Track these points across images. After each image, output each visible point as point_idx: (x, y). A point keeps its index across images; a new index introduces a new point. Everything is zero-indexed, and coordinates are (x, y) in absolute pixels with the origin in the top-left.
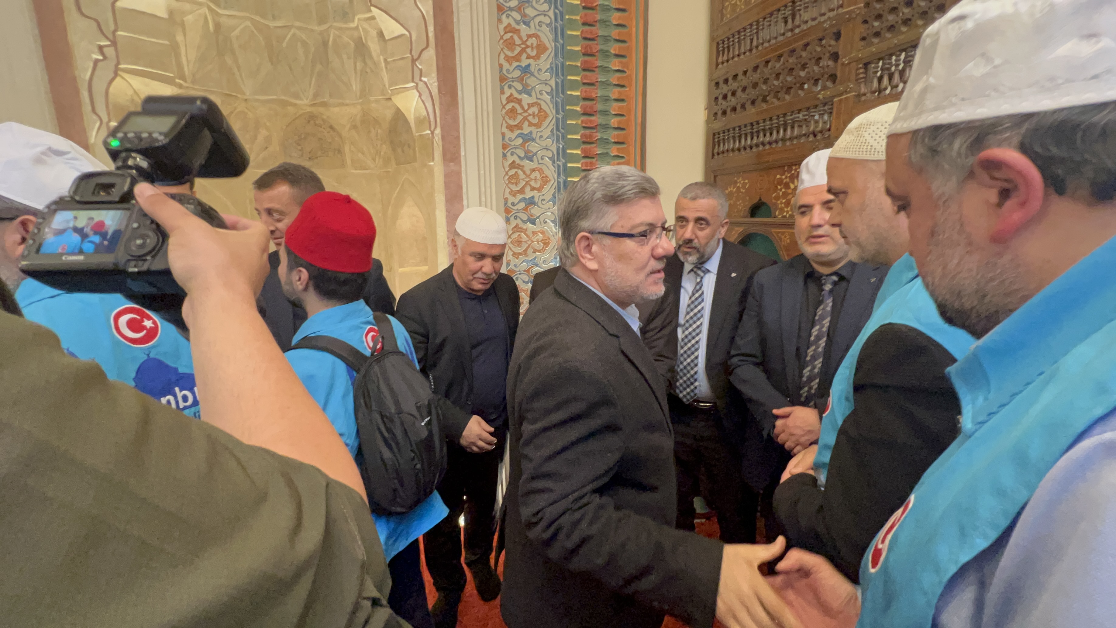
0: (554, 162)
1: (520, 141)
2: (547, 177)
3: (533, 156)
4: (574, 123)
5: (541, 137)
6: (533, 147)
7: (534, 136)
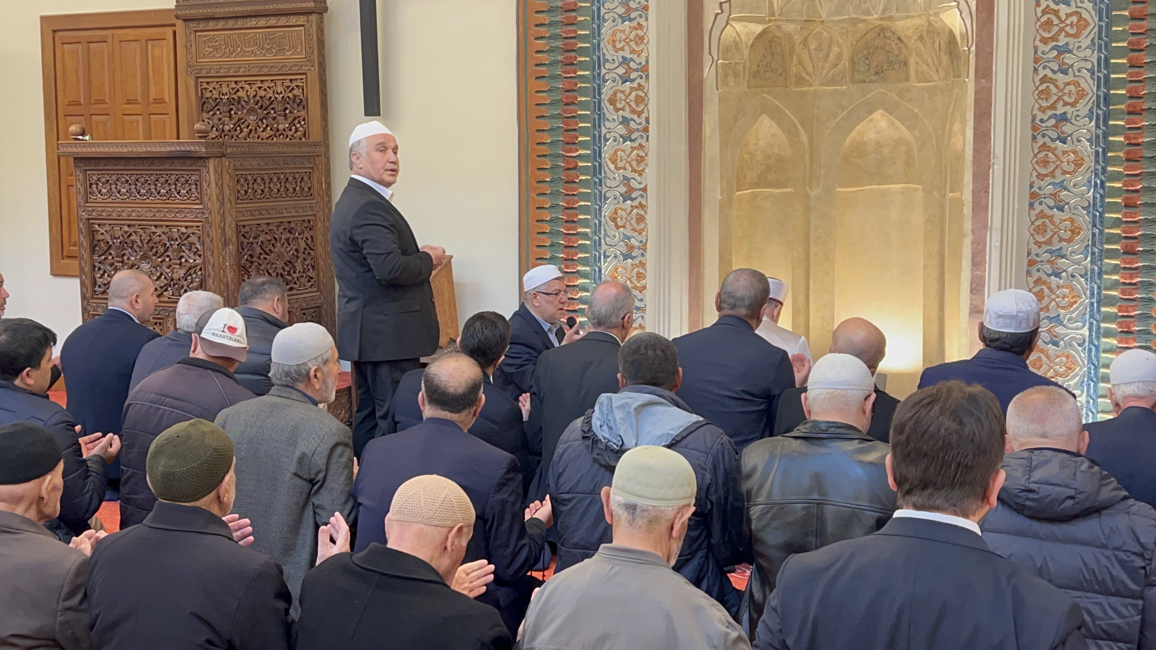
0: (1093, 73)
1: (1055, 53)
2: (1083, 90)
3: (1069, 68)
4: (1121, 29)
5: (1079, 47)
6: (1069, 59)
7: (1071, 47)
